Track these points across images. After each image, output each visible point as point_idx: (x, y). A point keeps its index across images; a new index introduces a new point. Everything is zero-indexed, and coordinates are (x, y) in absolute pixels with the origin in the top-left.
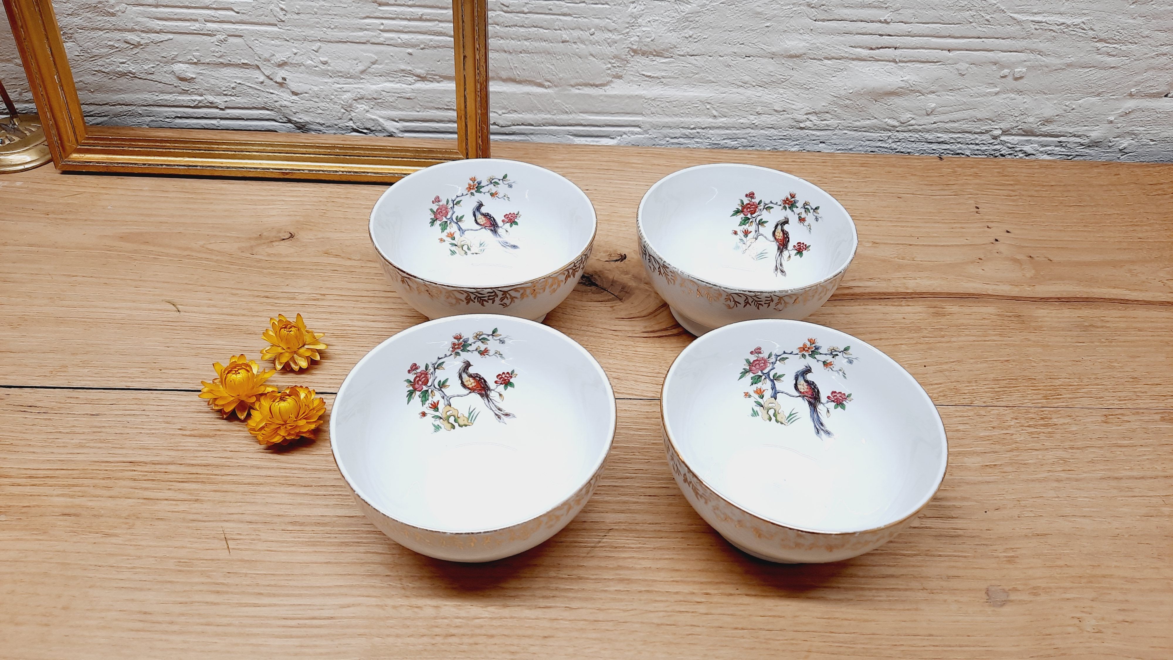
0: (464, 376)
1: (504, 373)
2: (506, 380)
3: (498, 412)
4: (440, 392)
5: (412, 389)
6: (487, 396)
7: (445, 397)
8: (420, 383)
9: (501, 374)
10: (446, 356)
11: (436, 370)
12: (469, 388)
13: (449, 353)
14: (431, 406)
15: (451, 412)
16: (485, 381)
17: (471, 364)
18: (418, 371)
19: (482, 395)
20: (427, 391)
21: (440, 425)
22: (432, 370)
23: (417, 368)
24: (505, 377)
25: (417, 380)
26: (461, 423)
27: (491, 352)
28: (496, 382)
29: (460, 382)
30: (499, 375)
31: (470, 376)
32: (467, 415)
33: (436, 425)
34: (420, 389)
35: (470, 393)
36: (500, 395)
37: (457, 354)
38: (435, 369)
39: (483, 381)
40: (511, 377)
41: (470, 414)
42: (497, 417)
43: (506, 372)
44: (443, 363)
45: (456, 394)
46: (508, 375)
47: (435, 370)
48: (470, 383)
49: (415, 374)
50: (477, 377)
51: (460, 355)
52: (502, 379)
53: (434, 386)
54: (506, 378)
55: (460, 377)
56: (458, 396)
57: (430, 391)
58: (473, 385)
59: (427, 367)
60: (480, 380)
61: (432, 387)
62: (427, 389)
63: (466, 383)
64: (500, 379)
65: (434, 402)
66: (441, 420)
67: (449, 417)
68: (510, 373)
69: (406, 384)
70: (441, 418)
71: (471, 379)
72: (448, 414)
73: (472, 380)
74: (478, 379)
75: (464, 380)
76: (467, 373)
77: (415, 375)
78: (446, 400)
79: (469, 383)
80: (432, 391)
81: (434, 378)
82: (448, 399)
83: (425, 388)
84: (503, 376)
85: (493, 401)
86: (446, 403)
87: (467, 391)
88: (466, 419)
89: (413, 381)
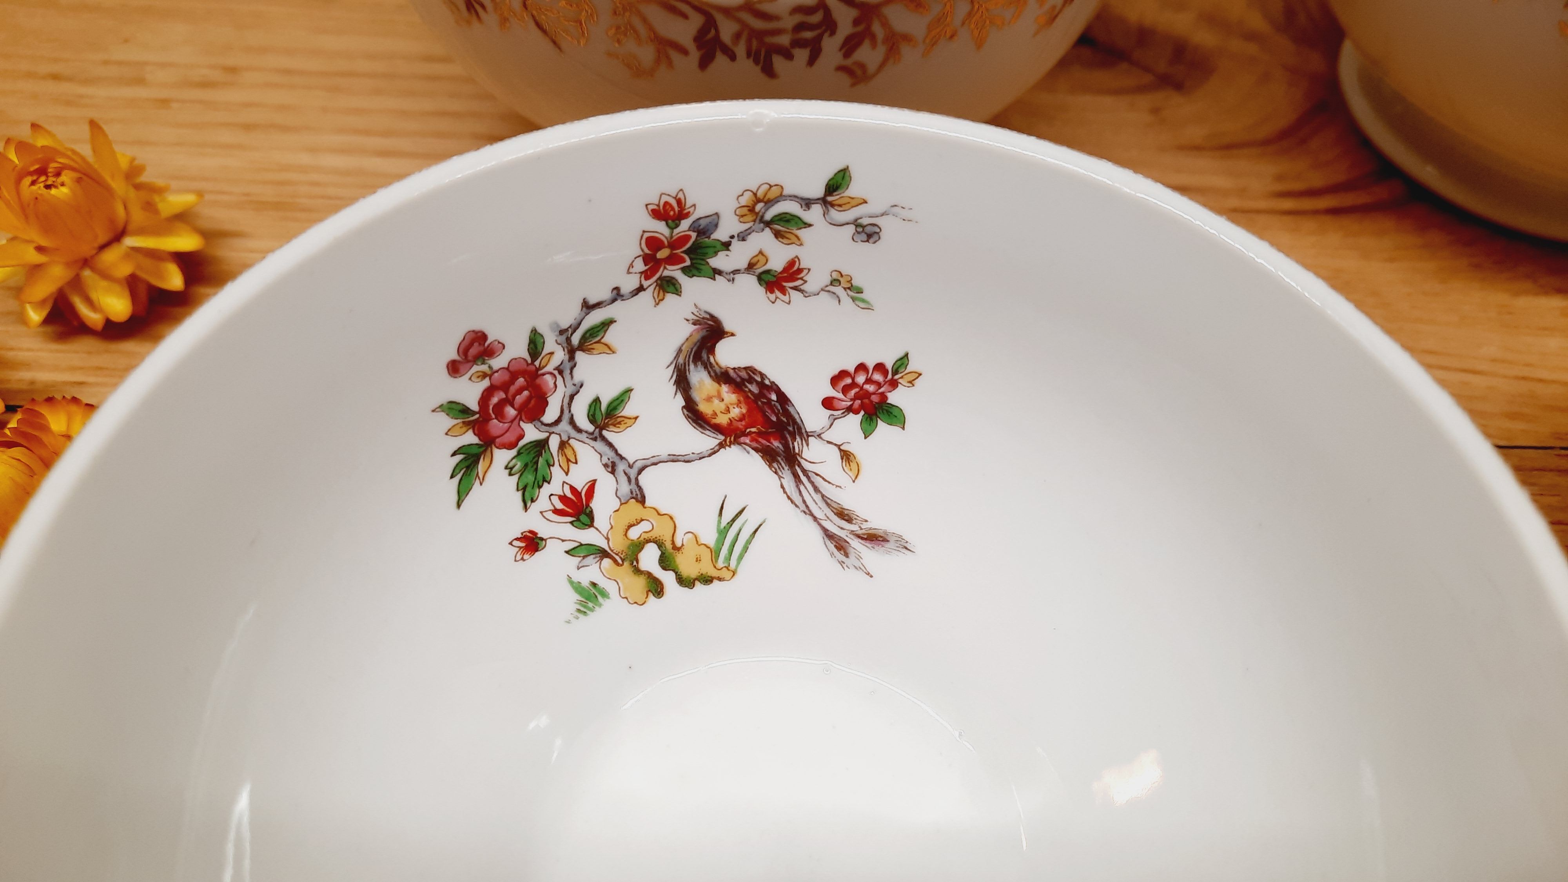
0: (699, 377)
1: (861, 367)
2: (868, 395)
3: (834, 525)
4: (600, 445)
5: (475, 440)
6: (792, 460)
7: (621, 467)
8: (511, 412)
9: (852, 369)
10: (617, 295)
11: (580, 356)
12: (718, 429)
13: (629, 283)
14: (560, 506)
15: (645, 526)
16: (783, 399)
17: (728, 326)
18: (499, 362)
19: (770, 456)
20: (541, 446)
21: (602, 582)
22: (560, 355)
23: (489, 352)
24: (869, 381)
25: (495, 400)
26: (689, 569)
27: (815, 280)
28: (828, 403)
29: (680, 401)
30: (843, 374)
31: (723, 377)
32: (709, 537)
33: (585, 583)
34: (510, 437)
35: (722, 445)
36: (846, 456)
37: (668, 286)
38: (571, 353)
39: (774, 397)
40: (894, 384)
41: (723, 533)
42: (831, 546)
43: (871, 365)
44: (607, 324)
45: (664, 453)
46: (878, 377)
47: (572, 358)
48: (722, 406)
49: (484, 375)
50: (751, 380)
51: (678, 291)
52: (853, 392)
53: (572, 422)
54: (871, 388)
55: (682, 382)
56: (674, 459)
57: (554, 443)
58: (736, 412)
59: (535, 344)
60: (761, 395)
61: (564, 426)
62: (542, 436)
63: (704, 408)
64: (845, 390)
65: (573, 489)
66: (607, 562)
67: (638, 546)
68: (889, 366)
69: (446, 421)
70: (603, 554)
71: (725, 388)
72: (635, 534)
73: (729, 396)
74: (754, 388)
75: (698, 396)
76: (707, 366)
77: (486, 383)
78: (623, 479)
79: (717, 406)
80: (563, 445)
81: (571, 389)
82: (633, 473)
83: (532, 433)
84: (861, 379)
85: (818, 481)
86: (625, 488)
87: (709, 441)
88: (706, 556)
89: (475, 407)
